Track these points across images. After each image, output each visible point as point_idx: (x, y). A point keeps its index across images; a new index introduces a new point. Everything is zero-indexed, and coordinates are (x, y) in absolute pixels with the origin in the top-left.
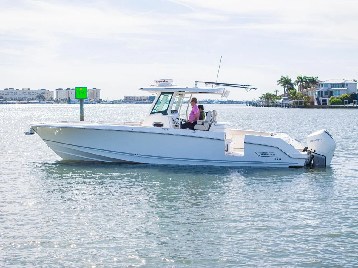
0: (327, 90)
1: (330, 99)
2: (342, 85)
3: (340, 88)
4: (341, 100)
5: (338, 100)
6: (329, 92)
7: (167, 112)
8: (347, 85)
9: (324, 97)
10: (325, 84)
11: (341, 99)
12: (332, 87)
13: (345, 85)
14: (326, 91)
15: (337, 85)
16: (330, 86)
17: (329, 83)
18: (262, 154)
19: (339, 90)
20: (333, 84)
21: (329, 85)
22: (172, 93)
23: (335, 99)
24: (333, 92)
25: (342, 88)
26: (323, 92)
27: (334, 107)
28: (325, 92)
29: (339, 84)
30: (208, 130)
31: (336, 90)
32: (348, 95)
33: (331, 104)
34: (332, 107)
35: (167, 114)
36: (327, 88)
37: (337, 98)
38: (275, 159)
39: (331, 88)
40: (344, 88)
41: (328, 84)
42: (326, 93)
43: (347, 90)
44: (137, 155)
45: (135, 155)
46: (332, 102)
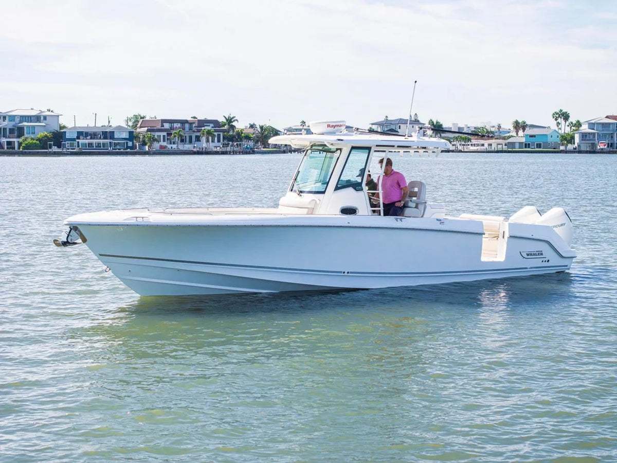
0: (13, 126)
1: (21, 140)
2: (37, 118)
3: (33, 122)
4: (38, 142)
5: (34, 141)
6: (16, 129)
7: (361, 186)
8: (45, 118)
9: (9, 137)
10: (10, 116)
11: (38, 140)
12: (21, 122)
13: (42, 118)
14: (11, 127)
15: (29, 118)
16: (17, 120)
17: (16, 115)
18: (528, 255)
19: (34, 127)
20: (22, 117)
21: (16, 117)
22: (369, 149)
23: (29, 141)
24: (24, 129)
25: (36, 122)
26: (6, 129)
27: (30, 152)
28: (10, 129)
29: (31, 117)
30: (422, 217)
31: (28, 127)
32: (48, 135)
33: (24, 148)
34: (26, 152)
35: (362, 190)
36: (13, 123)
37: (32, 139)
38: (543, 261)
39: (19, 123)
40: (40, 122)
41: (14, 116)
42: (11, 131)
43: (45, 126)
44: (346, 274)
45: (343, 274)
46: (26, 144)
